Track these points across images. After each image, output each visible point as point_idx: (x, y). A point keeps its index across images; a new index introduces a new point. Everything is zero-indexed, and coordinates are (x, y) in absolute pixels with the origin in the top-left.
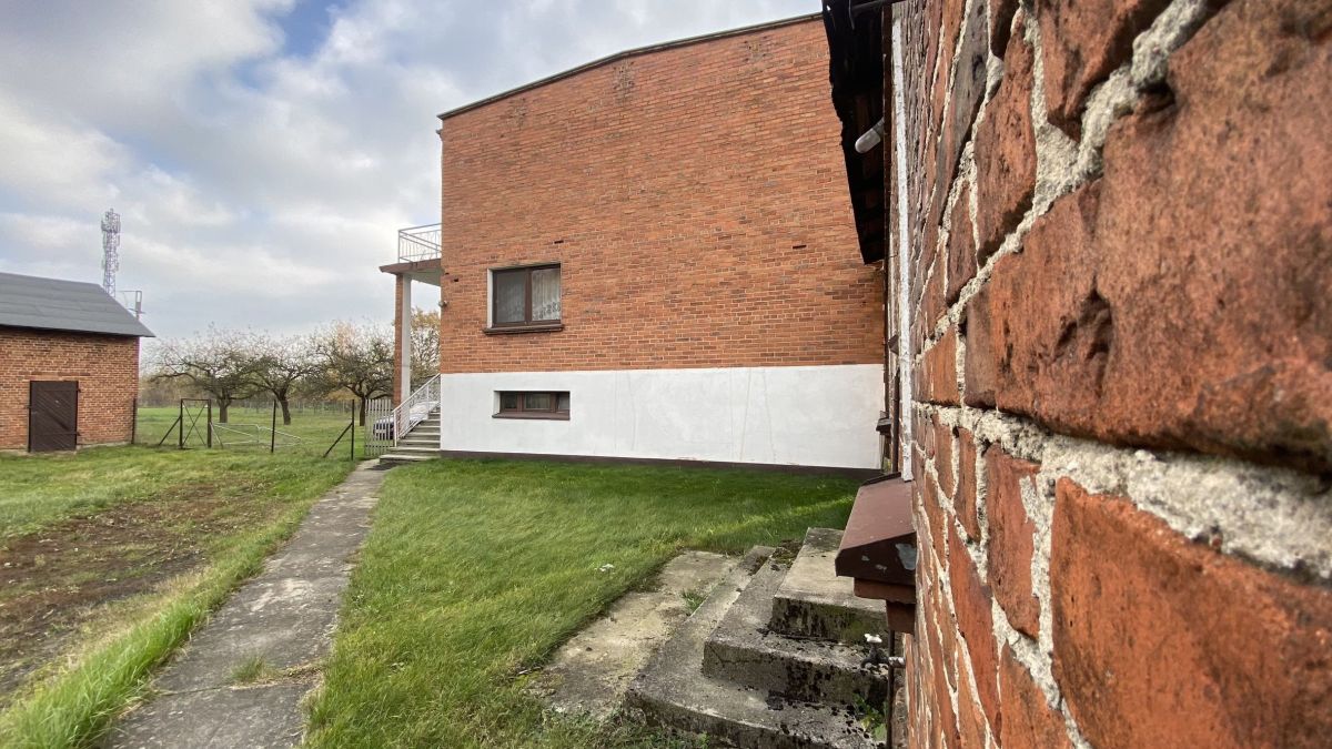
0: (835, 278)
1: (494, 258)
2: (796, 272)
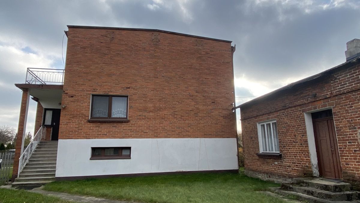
0: (223, 113)
1: (95, 90)
2: (213, 110)
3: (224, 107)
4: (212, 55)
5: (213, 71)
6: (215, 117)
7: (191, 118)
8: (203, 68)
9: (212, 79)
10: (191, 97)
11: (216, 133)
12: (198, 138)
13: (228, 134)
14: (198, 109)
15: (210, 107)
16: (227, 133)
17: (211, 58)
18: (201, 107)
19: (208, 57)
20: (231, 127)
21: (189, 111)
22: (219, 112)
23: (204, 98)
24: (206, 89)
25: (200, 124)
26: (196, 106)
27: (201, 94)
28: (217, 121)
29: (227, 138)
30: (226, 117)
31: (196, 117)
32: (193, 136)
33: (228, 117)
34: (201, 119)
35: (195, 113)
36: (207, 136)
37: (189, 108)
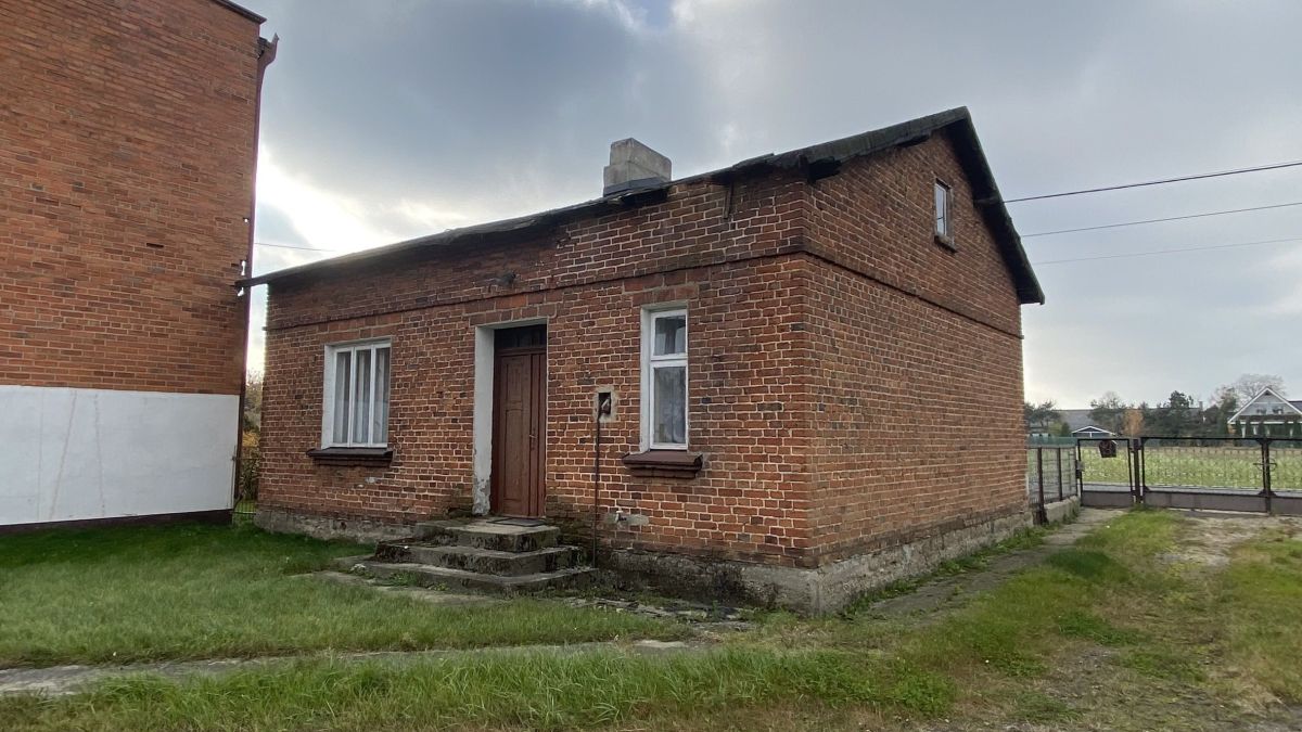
0: (195, 294)
2: (148, 275)
3: (203, 272)
4: (169, 46)
5: (168, 116)
6: (158, 306)
7: (34, 298)
8: (122, 89)
9: (160, 147)
10: (46, 209)
11: (156, 371)
12: (61, 385)
13: (205, 380)
14: (74, 261)
15: (139, 264)
16: (203, 374)
17: (164, 56)
18: (92, 257)
19: (153, 52)
20: (223, 353)
21: (26, 265)
22: (177, 290)
23: (112, 219)
24: (123, 186)
25: (79, 327)
26: (66, 250)
27: (97, 202)
28: (161, 324)
29: (200, 392)
30: (206, 312)
31: (64, 295)
32: (35, 377)
33: (215, 313)
34: (87, 309)
35: (56, 280)
36: (111, 381)
37: (31, 252)
